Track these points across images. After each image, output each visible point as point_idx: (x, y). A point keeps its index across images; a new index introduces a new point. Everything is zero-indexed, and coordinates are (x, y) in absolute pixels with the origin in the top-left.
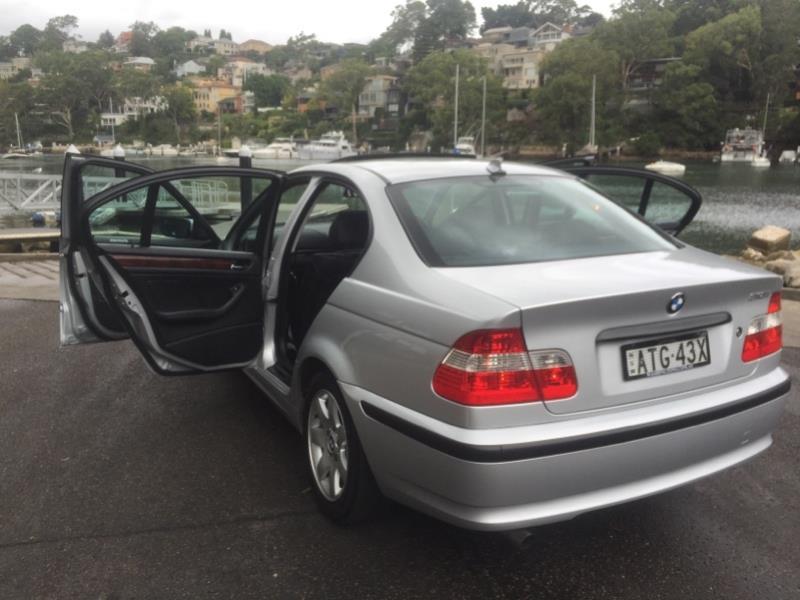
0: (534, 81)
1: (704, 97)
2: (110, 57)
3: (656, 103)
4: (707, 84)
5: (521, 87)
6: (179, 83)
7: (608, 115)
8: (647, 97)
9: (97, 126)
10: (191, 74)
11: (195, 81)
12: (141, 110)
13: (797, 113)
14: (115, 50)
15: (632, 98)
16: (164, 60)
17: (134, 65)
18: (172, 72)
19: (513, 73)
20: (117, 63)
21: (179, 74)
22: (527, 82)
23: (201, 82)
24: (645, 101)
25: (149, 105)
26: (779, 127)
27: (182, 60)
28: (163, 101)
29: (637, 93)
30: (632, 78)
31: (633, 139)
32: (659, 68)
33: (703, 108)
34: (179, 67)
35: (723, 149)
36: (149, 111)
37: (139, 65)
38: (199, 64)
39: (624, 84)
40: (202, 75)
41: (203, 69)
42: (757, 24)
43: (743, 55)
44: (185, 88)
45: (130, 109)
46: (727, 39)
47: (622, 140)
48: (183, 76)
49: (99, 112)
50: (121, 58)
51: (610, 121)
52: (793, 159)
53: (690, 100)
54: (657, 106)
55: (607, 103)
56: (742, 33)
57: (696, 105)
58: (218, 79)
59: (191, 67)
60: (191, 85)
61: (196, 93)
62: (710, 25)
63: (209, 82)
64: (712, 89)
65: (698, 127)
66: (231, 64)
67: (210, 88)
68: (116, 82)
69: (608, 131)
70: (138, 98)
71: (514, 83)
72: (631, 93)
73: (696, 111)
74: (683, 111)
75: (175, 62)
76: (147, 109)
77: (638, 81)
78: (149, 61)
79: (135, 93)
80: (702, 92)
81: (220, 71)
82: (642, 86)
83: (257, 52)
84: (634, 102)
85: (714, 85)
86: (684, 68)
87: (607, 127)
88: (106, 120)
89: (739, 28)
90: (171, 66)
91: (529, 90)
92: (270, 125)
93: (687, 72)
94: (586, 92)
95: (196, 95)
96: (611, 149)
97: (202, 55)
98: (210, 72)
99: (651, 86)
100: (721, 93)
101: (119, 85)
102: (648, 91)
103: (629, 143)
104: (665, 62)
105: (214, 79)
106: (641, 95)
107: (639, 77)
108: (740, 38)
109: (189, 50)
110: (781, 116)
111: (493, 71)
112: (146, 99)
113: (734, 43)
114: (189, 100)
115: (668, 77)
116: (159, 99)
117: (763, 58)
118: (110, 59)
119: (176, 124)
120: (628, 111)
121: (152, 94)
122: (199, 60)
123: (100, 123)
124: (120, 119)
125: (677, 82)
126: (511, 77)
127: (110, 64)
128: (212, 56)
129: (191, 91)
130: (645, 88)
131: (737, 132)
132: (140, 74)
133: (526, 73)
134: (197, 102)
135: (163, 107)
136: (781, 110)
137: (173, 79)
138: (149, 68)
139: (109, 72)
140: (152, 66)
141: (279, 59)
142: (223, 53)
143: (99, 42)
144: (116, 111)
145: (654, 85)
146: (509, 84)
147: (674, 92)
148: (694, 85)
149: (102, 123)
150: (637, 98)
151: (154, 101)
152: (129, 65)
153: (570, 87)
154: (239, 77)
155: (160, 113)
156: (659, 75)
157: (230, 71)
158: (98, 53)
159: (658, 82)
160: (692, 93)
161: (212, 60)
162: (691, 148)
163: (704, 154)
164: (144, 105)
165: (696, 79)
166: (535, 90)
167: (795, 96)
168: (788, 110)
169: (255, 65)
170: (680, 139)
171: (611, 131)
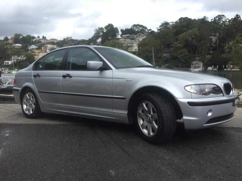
0: (137, 49)
1: (185, 53)
2: (7, 44)
3: (172, 55)
4: (185, 49)
5: (133, 51)
6: (29, 52)
7: (159, 58)
8: (169, 53)
9: (3, 65)
10: (33, 49)
11: (34, 51)
12: (17, 60)
13: (211, 57)
14: (9, 42)
16: (25, 45)
17: (15, 46)
18: (27, 48)
19: (131, 47)
20: (9, 46)
21: (30, 49)
22: (135, 49)
23: (37, 51)
25: (20, 58)
26: (207, 61)
27: (31, 45)
28: (24, 57)
30: (164, 48)
31: (166, 65)
32: (172, 45)
33: (185, 56)
34: (30, 47)
35: (191, 67)
36: (20, 60)
37: (17, 46)
38: (36, 46)
39: (162, 50)
40: (37, 49)
41: (37, 47)
42: (197, 33)
43: (194, 41)
44: (32, 53)
45: (14, 59)
46: (190, 37)
47: (163, 65)
48: (31, 49)
49: (4, 60)
50: (11, 44)
52: (211, 69)
54: (172, 56)
55: (158, 55)
56: (194, 35)
57: (183, 55)
58: (42, 50)
59: (33, 47)
60: (33, 52)
61: (35, 54)
62: (185, 33)
63: (39, 51)
64: (187, 51)
65: (184, 61)
66: (46, 46)
67: (39, 53)
69: (159, 63)
70: (16, 56)
71: (131, 50)
72: (164, 52)
74: (179, 56)
75: (28, 45)
76: (19, 59)
77: (166, 49)
78: (20, 45)
79: (15, 54)
80: (184, 51)
81: (43, 48)
82: (167, 50)
83: (54, 42)
84: (165, 55)
85: (187, 50)
86: (179, 45)
87: (159, 61)
88: (6, 63)
89: (192, 34)
90: (27, 47)
91: (136, 51)
92: (59, 63)
93: (179, 46)
94: (151, 52)
95: (35, 55)
97: (37, 43)
98: (39, 48)
99: (170, 50)
100: (189, 52)
101: (10, 52)
104: (173, 44)
105: (41, 50)
106: (167, 53)
108: (193, 36)
109: (33, 42)
110: (207, 58)
111: (125, 46)
112: (19, 56)
113: (192, 38)
114: (33, 56)
115: (174, 47)
116: (23, 56)
117: (200, 42)
118: (7, 45)
119: (28, 63)
120: (164, 57)
121: (21, 55)
122: (36, 45)
123: (4, 64)
124: (10, 62)
125: (177, 49)
126: (130, 48)
127: (7, 46)
128: (40, 43)
129: (33, 53)
130: (168, 51)
131: (195, 62)
132: (16, 49)
133: (134, 47)
134: (35, 57)
135: (24, 59)
136: (206, 56)
137: (28, 50)
138: (20, 47)
139: (7, 49)
140: (21, 46)
141: (61, 44)
142: (43, 42)
143: (4, 40)
144: (9, 60)
145: (171, 50)
146: (129, 50)
147: (176, 52)
148: (182, 50)
149: (5, 64)
150: (166, 54)
151: (21, 57)
152: (14, 46)
153: (147, 50)
154: (48, 49)
155: (23, 60)
156: (172, 47)
157: (46, 48)
158: (4, 43)
159: (172, 49)
160: (181, 52)
161: (40, 45)
163: (186, 69)
164: (18, 58)
165: (182, 48)
166: (137, 52)
167: (210, 52)
168: (208, 56)
169: (53, 46)
170: (179, 65)
171: (160, 63)
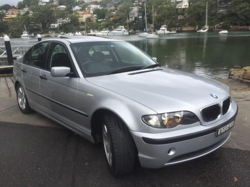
0: (187, 5)
1: (246, 7)
2: (52, 6)
3: (229, 10)
4: (247, 3)
5: (182, 8)
6: (74, 13)
7: (212, 15)
8: (226, 9)
9: (50, 28)
10: (77, 10)
11: (78, 12)
12: (62, 22)
14: (54, 4)
15: (221, 9)
16: (69, 6)
17: (60, 8)
18: (71, 10)
19: (180, 3)
20: (55, 8)
21: (74, 10)
22: (185, 6)
23: (81, 13)
24: (225, 10)
25: (65, 20)
27: (74, 6)
28: (69, 19)
29: (222, 7)
30: (220, 2)
31: (221, 23)
33: (245, 11)
34: (74, 8)
36: (65, 23)
37: (62, 8)
38: (80, 7)
39: (218, 4)
40: (81, 10)
41: (81, 8)
44: (76, 14)
45: (59, 22)
47: (217, 24)
48: (75, 11)
49: (50, 24)
50: (56, 6)
51: (213, 17)
53: (241, 9)
54: (229, 11)
55: (212, 11)
57: (243, 10)
58: (86, 11)
59: (77, 8)
61: (79, 16)
63: (83, 12)
64: (249, 5)
65: (244, 18)
66: (89, 6)
67: (83, 14)
68: (54, 14)
69: (212, 21)
70: (61, 19)
71: (180, 6)
72: (220, 7)
73: (243, 12)
74: (238, 13)
75: (72, 6)
76: (64, 22)
78: (64, 7)
79: (60, 17)
80: (245, 6)
81: (86, 9)
82: (224, 5)
83: (98, 2)
84: (221, 10)
87: (212, 19)
88: (52, 26)
90: (71, 8)
91: (185, 8)
92: (102, 25)
94: (204, 8)
95: (79, 17)
96: (213, 27)
97: (81, 4)
98: (83, 9)
99: (227, 5)
101: (55, 15)
102: (226, 6)
103: (220, 25)
105: (84, 11)
106: (224, 8)
107: (223, 2)
109: (77, 2)
111: (173, 3)
112: (64, 19)
114: (77, 18)
115: (233, 1)
116: (68, 19)
118: (52, 7)
119: (73, 26)
120: (219, 14)
121: (66, 17)
122: (79, 5)
123: (50, 27)
124: (56, 25)
125: (236, 3)
126: (179, 4)
127: (53, 8)
128: (84, 4)
129: (77, 15)
130: (225, 5)
132: (61, 11)
133: (184, 3)
134: (79, 19)
135: (69, 21)
137: (72, 12)
138: (65, 9)
139: (52, 11)
140: (65, 8)
141: (105, 3)
142: (87, 3)
143: (49, 1)
144: (55, 23)
145: (228, 5)
146: (178, 7)
147: (235, 6)
148: (242, 4)
149: (51, 27)
151: (66, 19)
152: (59, 8)
153: (199, 6)
154: (92, 10)
155: (68, 23)
157: (89, 8)
158: (49, 5)
159: (230, 3)
160: (242, 6)
161: (84, 5)
162: (241, 25)
163: (246, 27)
164: (63, 21)
165: (243, 2)
166: (187, 8)
169: (97, 6)
170: (238, 22)
171: (213, 21)
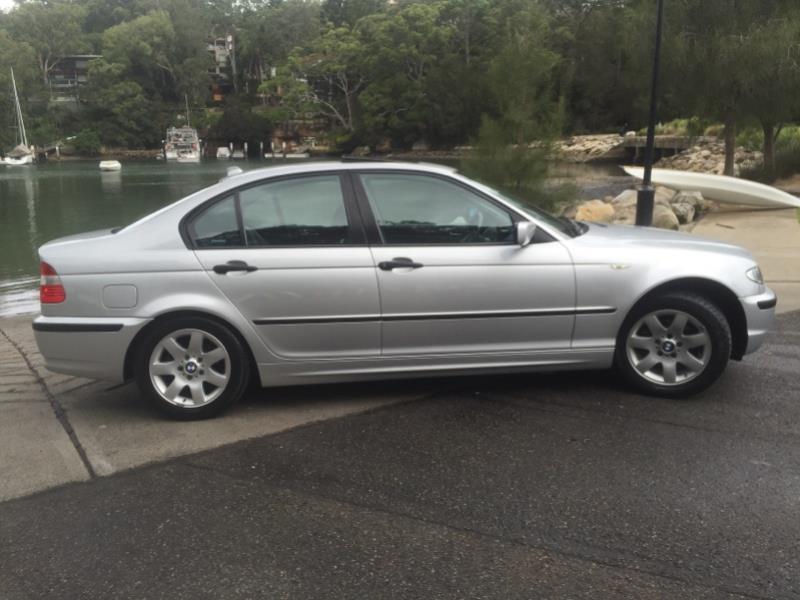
1: (135, 96)
3: (85, 101)
4: (134, 84)
7: (35, 113)
8: (75, 95)
13: (221, 113)
15: (58, 96)
24: (73, 99)
26: (209, 127)
29: (62, 89)
30: (52, 74)
31: (69, 138)
32: (80, 65)
33: (135, 107)
35: (166, 147)
39: (46, 79)
42: (169, 27)
43: (161, 57)
46: (145, 40)
47: (58, 139)
51: (39, 119)
52: (228, 155)
53: (122, 98)
54: (86, 104)
55: (30, 100)
56: (158, 36)
57: (128, 104)
62: (124, 24)
64: (140, 88)
65: (134, 126)
69: (39, 129)
72: (54, 89)
73: (130, 110)
74: (116, 109)
77: (61, 77)
80: (130, 91)
82: (66, 82)
84: (61, 99)
85: (141, 85)
86: (107, 66)
87: (37, 125)
89: (153, 30)
93: (109, 70)
96: (46, 149)
99: (76, 84)
100: (149, 93)
102: (74, 88)
103: (66, 142)
104: (86, 59)
106: (66, 92)
107: (60, 74)
108: (156, 39)
110: (208, 116)
113: (152, 45)
115: (92, 75)
117: (181, 62)
120: (57, 109)
125: (102, 81)
130: (69, 85)
131: (173, 131)
136: (206, 110)
145: (79, 83)
147: (103, 90)
148: (122, 84)
150: (62, 95)
156: (83, 72)
159: (82, 79)
160: (122, 92)
162: (132, 147)
163: (147, 153)
165: (122, 78)
167: (213, 98)
168: (212, 110)
170: (120, 138)
171: (42, 130)
